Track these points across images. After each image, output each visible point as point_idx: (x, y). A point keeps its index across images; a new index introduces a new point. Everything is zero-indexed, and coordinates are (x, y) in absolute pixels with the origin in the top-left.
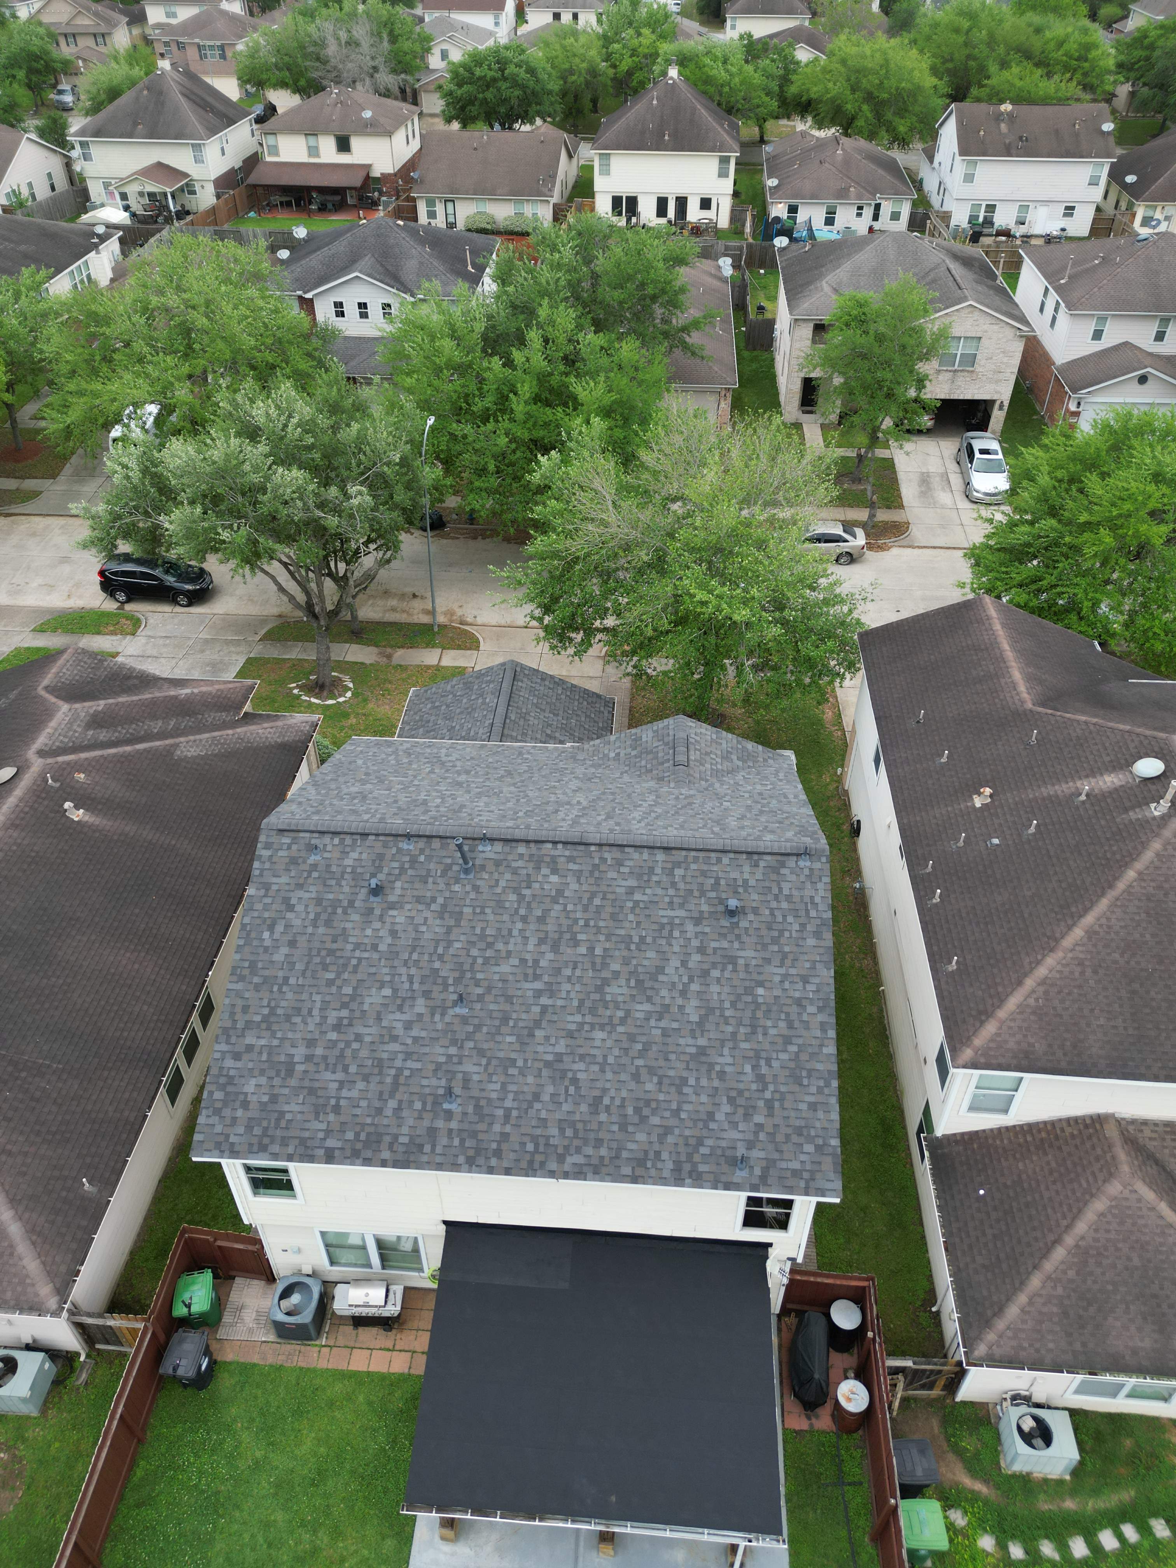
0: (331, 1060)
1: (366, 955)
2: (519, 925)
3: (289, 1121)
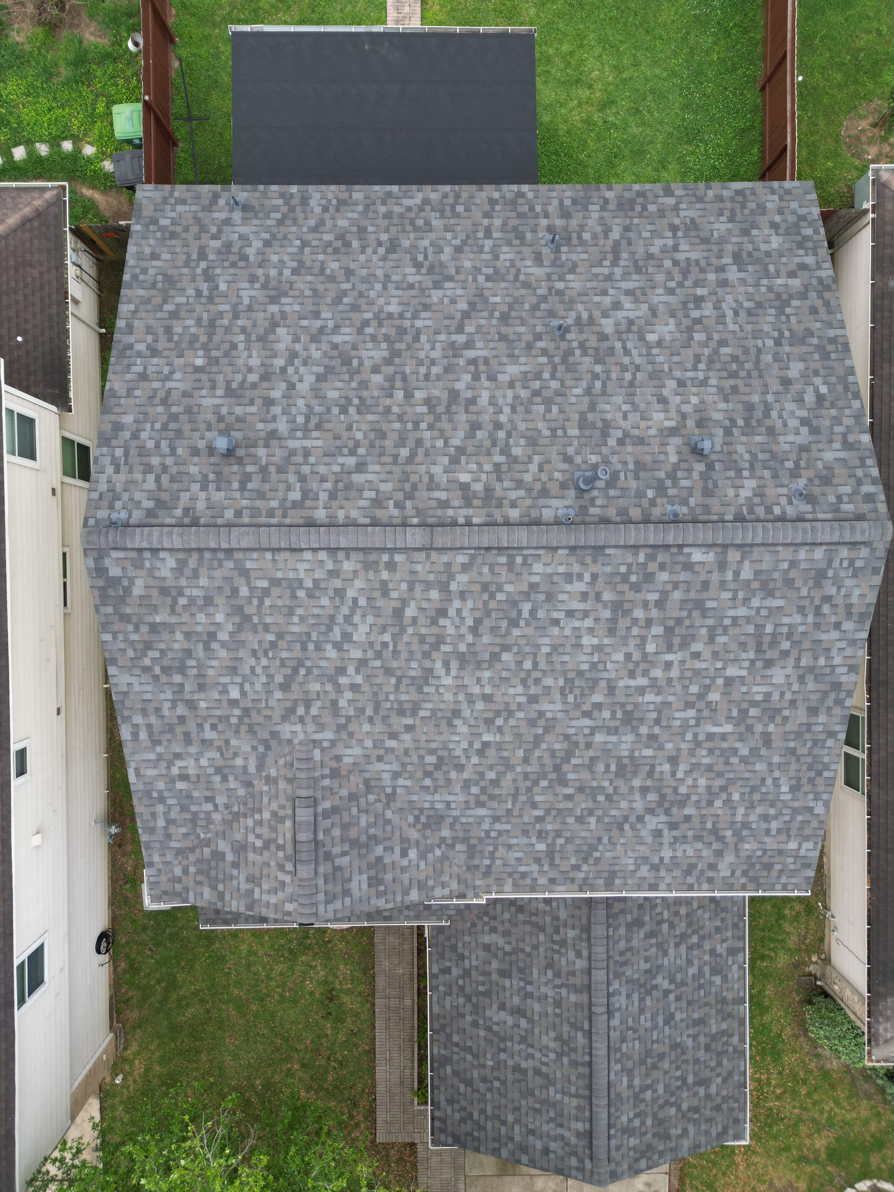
0: (694, 269)
1: (689, 374)
2: (503, 418)
3: (722, 215)
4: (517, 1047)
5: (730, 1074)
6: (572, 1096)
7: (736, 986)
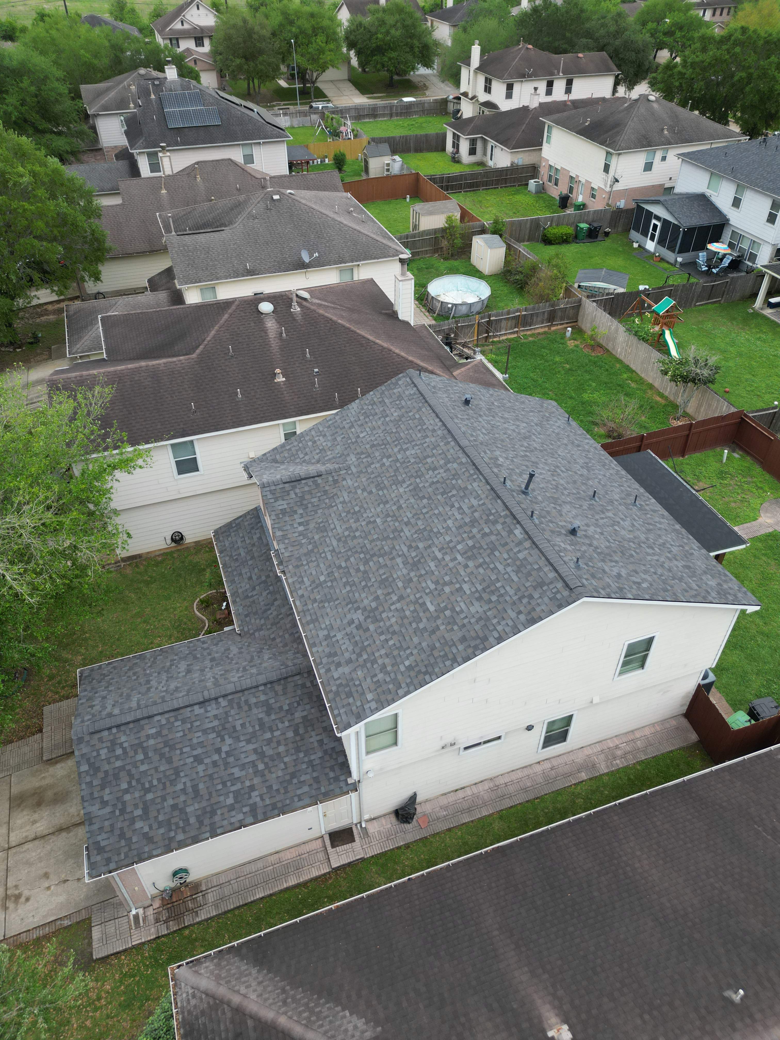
0: (667, 550)
1: (609, 537)
3: (707, 565)
4: (164, 677)
6: (138, 703)
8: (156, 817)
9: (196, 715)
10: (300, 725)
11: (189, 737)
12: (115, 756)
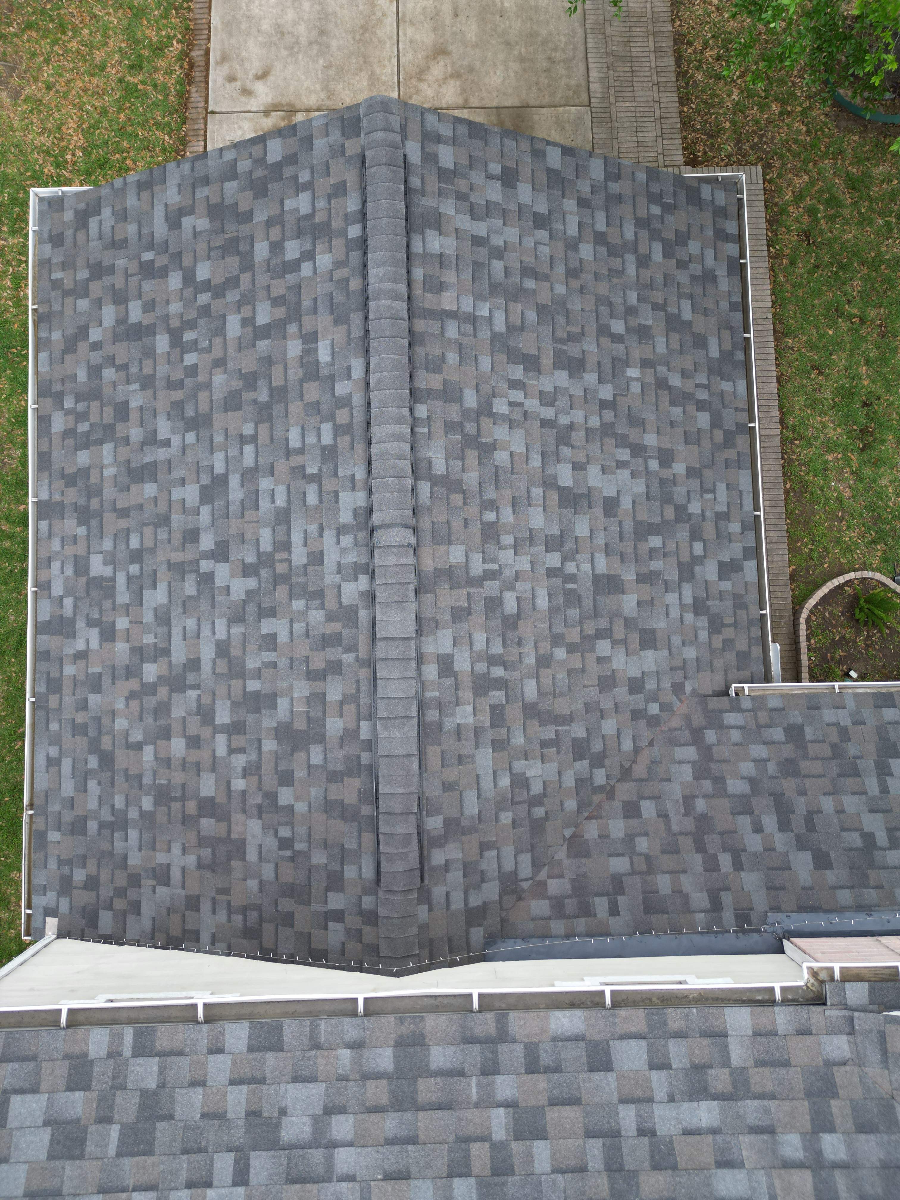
4: (578, 416)
5: (70, 347)
6: (453, 315)
7: (56, 545)
8: (111, 360)
9: (336, 494)
10: (223, 825)
11: (282, 466)
12: (283, 240)
